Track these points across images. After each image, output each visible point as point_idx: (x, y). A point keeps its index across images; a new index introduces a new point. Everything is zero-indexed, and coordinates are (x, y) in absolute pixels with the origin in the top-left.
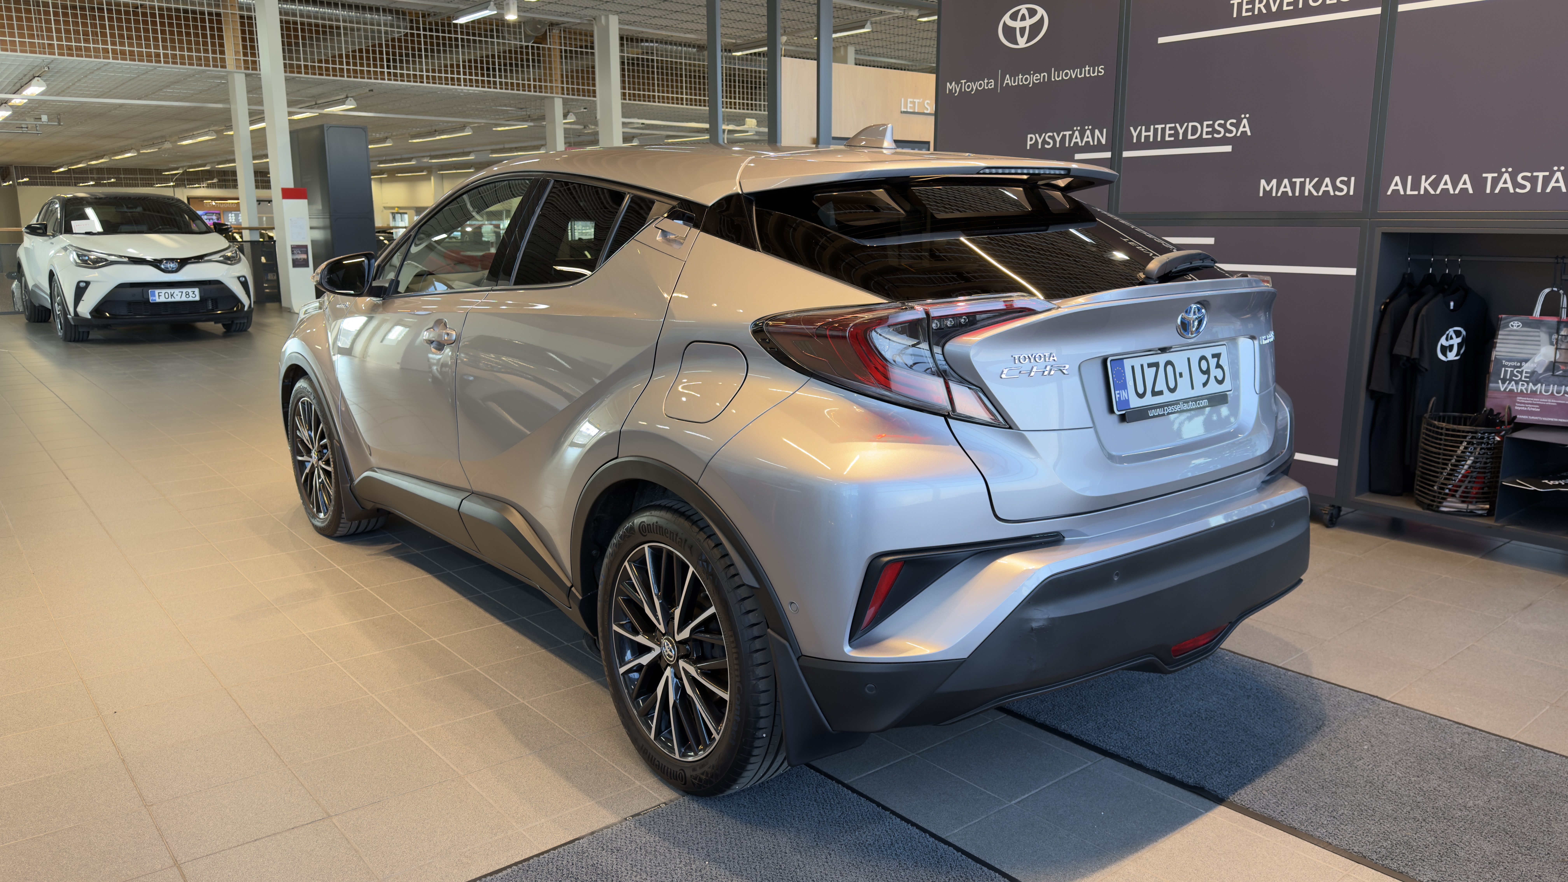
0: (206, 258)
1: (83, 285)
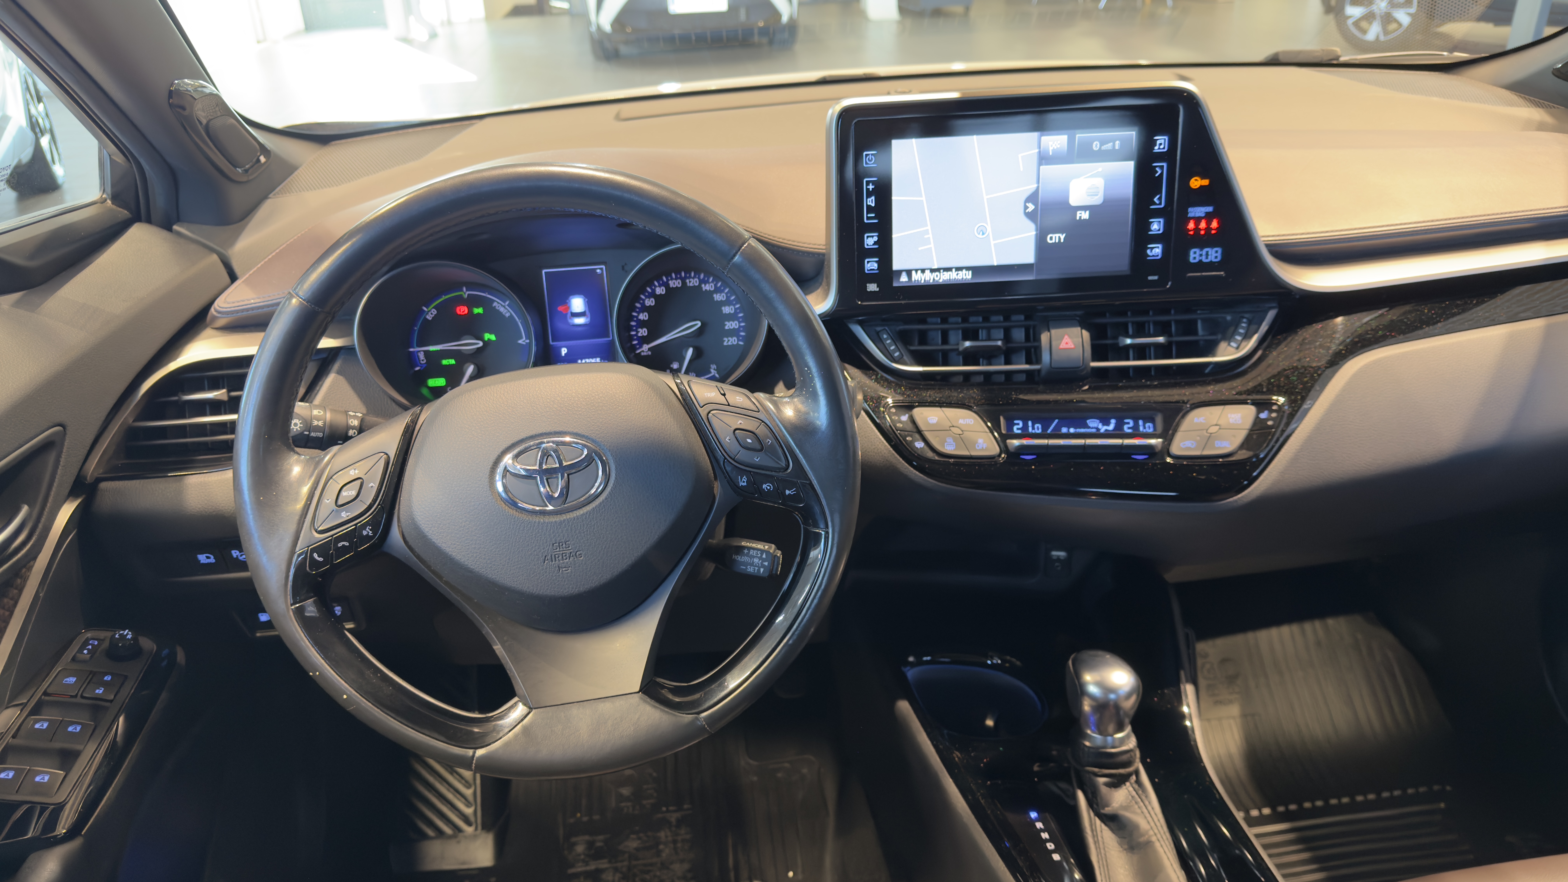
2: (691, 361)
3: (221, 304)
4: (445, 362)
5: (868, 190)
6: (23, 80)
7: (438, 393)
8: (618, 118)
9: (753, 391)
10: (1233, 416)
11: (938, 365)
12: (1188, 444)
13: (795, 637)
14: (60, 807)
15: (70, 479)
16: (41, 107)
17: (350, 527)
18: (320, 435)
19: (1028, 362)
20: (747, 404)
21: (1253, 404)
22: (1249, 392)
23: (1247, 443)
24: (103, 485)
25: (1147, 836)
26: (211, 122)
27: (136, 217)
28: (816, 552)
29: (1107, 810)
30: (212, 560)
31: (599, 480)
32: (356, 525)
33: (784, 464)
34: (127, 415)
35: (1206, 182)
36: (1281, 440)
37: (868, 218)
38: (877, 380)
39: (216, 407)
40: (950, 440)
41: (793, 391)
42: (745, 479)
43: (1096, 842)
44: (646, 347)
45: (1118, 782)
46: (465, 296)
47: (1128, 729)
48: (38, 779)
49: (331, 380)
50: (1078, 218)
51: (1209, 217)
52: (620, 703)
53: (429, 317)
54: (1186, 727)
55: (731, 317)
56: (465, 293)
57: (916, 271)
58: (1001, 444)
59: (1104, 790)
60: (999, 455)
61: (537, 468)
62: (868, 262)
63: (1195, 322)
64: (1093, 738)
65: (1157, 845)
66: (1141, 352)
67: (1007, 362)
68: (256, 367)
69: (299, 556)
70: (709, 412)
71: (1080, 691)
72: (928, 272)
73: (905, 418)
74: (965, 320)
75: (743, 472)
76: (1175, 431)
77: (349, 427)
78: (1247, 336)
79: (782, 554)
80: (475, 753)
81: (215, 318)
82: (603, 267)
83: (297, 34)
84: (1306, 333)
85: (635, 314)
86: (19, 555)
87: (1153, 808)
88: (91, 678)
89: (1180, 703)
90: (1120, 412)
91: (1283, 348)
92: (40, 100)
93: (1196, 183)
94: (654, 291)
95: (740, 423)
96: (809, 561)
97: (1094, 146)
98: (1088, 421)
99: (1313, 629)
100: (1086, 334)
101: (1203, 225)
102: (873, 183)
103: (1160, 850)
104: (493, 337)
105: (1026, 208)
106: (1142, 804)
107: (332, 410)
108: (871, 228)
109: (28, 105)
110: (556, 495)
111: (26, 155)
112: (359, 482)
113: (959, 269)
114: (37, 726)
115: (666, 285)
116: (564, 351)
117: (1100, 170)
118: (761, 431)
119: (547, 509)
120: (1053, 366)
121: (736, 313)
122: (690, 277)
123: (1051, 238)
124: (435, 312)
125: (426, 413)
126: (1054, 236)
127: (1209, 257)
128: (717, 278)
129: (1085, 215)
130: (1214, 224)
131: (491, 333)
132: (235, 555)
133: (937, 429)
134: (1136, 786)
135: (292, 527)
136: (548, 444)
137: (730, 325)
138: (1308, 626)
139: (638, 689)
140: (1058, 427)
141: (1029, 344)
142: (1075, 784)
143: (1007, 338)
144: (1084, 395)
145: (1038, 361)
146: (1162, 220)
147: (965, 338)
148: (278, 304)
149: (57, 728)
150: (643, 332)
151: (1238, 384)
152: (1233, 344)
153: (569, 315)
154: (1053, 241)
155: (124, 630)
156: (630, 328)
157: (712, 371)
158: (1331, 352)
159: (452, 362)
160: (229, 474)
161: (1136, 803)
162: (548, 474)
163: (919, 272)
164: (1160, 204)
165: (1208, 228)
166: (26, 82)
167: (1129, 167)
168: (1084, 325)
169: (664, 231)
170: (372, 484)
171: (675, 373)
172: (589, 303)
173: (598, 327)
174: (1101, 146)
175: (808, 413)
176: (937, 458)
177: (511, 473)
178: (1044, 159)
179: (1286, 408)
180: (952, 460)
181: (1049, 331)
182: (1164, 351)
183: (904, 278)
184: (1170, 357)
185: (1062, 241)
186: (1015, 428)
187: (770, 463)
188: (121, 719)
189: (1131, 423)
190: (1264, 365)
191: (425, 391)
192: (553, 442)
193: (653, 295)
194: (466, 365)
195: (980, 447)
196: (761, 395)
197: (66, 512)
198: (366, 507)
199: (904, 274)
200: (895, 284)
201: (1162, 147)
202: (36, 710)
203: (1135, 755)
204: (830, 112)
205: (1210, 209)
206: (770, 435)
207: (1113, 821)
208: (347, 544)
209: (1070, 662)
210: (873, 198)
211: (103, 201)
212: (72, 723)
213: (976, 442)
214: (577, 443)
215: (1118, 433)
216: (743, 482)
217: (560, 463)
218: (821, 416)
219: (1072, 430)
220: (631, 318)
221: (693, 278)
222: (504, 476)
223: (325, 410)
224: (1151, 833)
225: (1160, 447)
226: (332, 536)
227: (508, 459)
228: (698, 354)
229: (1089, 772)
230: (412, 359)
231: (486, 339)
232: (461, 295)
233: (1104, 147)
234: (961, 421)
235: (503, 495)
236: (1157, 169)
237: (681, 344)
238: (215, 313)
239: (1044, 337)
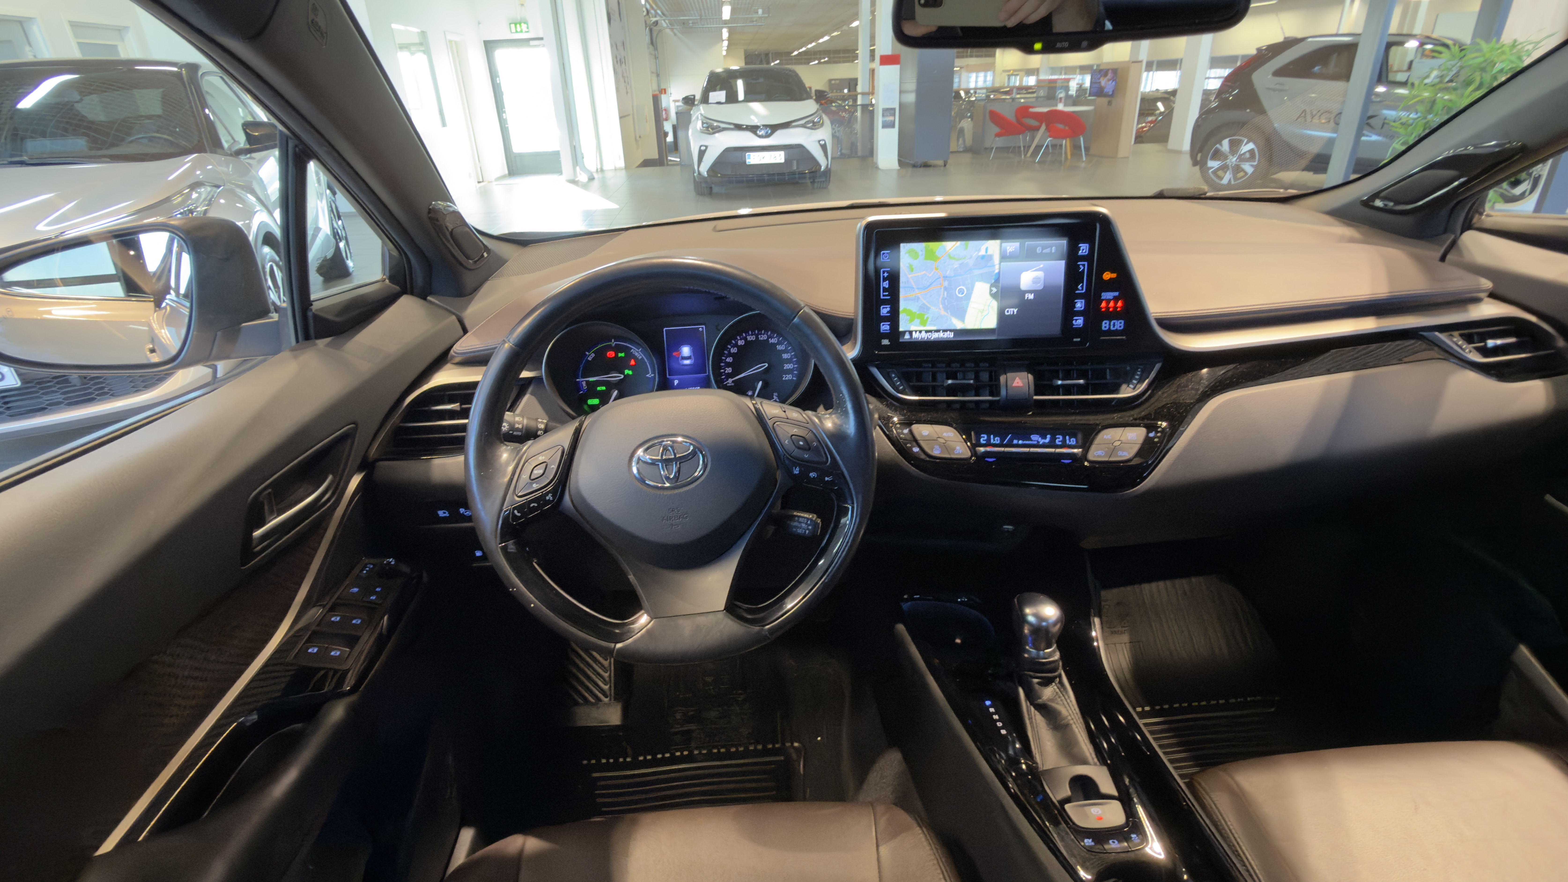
0: (794, 124)
1: (703, 148)
2: (760, 390)
3: (459, 347)
4: (599, 388)
5: (883, 276)
6: (329, 205)
7: (594, 408)
8: (715, 230)
9: (804, 410)
10: (1131, 434)
11: (929, 396)
12: (1099, 453)
13: (829, 577)
14: (346, 672)
15: (359, 461)
16: (340, 222)
17: (538, 494)
18: (519, 433)
19: (991, 394)
20: (800, 418)
21: (1144, 427)
22: (1143, 418)
23: (1139, 454)
24: (381, 463)
25: (1066, 720)
26: (454, 230)
27: (404, 292)
28: (846, 519)
29: (1040, 701)
30: (447, 514)
31: (700, 467)
32: (542, 492)
33: (824, 460)
34: (395, 419)
35: (1114, 275)
36: (1165, 451)
37: (884, 296)
38: (887, 405)
39: (452, 415)
40: (937, 447)
41: (831, 410)
42: (798, 469)
43: (1031, 723)
44: (730, 380)
45: (1047, 682)
46: (614, 345)
47: (1055, 646)
48: (332, 653)
49: (527, 398)
50: (1026, 298)
51: (1116, 299)
52: (711, 617)
53: (590, 359)
54: (1094, 646)
55: (789, 361)
56: (613, 343)
57: (916, 331)
58: (972, 450)
59: (1037, 687)
60: (971, 458)
61: (659, 458)
62: (883, 325)
63: (1105, 370)
64: (1031, 651)
65: (1074, 726)
66: (1068, 390)
67: (977, 395)
68: (481, 388)
69: (506, 511)
70: (774, 423)
71: (1023, 619)
72: (923, 333)
73: (906, 431)
74: (948, 365)
75: (795, 465)
76: (1091, 444)
77: (538, 429)
78: (1141, 381)
79: (821, 521)
80: (615, 646)
81: (453, 357)
82: (704, 326)
83: (503, 177)
84: (1183, 380)
85: (723, 358)
86: (326, 507)
87: (1071, 701)
88: (367, 590)
89: (1090, 630)
90: (1054, 430)
91: (1165, 389)
92: (339, 218)
93: (1107, 276)
94: (737, 343)
95: (795, 431)
96: (841, 525)
97: (1038, 250)
98: (1032, 436)
99: (1182, 584)
100: (1030, 377)
101: (1112, 304)
102: (888, 272)
103: (1076, 730)
104: (630, 373)
105: (991, 291)
106: (1063, 698)
107: (528, 418)
108: (885, 302)
109: (332, 220)
110: (672, 476)
111: (330, 254)
112: (545, 464)
113: (945, 331)
114: (333, 619)
115: (745, 339)
116: (676, 382)
117: (1042, 266)
118: (809, 436)
119: (666, 485)
120: (1008, 398)
121: (791, 359)
122: (761, 334)
123: (1008, 312)
124: (593, 355)
125: (588, 421)
126: (1010, 310)
127: (1116, 326)
128: (780, 335)
129: (1031, 296)
130: (1120, 304)
131: (629, 370)
132: (461, 512)
133: (929, 439)
134: (1059, 686)
135: (501, 493)
136: (667, 442)
137: (787, 366)
138: (1178, 582)
139: (723, 609)
140: (1011, 440)
141: (992, 383)
142: (1017, 684)
143: (977, 378)
144: (1029, 418)
145: (998, 394)
146: (1083, 301)
147: (948, 379)
148: (495, 348)
149: (346, 620)
150: (729, 370)
151: (1135, 413)
152: (1131, 386)
153: (680, 358)
154: (1009, 313)
155: (390, 558)
156: (720, 368)
157: (775, 397)
158: (1199, 392)
159: (604, 388)
160: (461, 458)
161: (1059, 697)
162: (667, 462)
163: (918, 332)
164: (1082, 290)
165: (1115, 307)
166: (331, 207)
167: (1061, 265)
168: (1029, 372)
169: (748, 302)
170: (553, 466)
171: (752, 397)
172: (694, 351)
173: (699, 367)
174: (1042, 250)
175: (841, 426)
176: (928, 459)
177: (642, 461)
178: (1004, 257)
179: (1168, 430)
180: (938, 461)
181: (1005, 374)
182: (1082, 390)
183: (907, 336)
184: (1088, 394)
185: (1015, 313)
186: (982, 440)
187: (816, 459)
188: (386, 618)
189: (1061, 437)
190: (1153, 400)
191: (586, 407)
192: (671, 441)
193: (736, 345)
194: (613, 390)
195: (958, 452)
196: (810, 413)
197: (355, 481)
198: (549, 481)
199: (907, 334)
200: (901, 340)
201: (1084, 251)
202: (332, 609)
203: (1059, 664)
204: (859, 225)
205: (1116, 294)
206: (815, 439)
207: (1045, 709)
208: (536, 505)
209: (1016, 600)
210: (887, 282)
211: (384, 280)
212: (355, 618)
213: (955, 449)
214: (686, 442)
215: (1052, 445)
216: (796, 471)
217: (675, 455)
218: (851, 427)
219: (1020, 442)
220: (721, 361)
221: (764, 334)
222: (638, 463)
223: (523, 417)
224: (1069, 718)
225: (1080, 455)
226: (527, 499)
227: (640, 452)
228: (765, 385)
229: (1026, 675)
230: (578, 386)
231: (626, 373)
232: (611, 345)
233: (1044, 251)
234: (945, 434)
235: (637, 475)
236: (1081, 266)
237: (754, 379)
238: (453, 354)
239: (1002, 378)
